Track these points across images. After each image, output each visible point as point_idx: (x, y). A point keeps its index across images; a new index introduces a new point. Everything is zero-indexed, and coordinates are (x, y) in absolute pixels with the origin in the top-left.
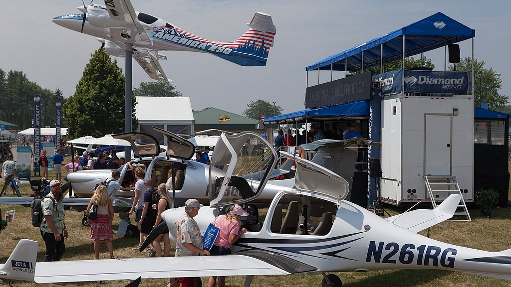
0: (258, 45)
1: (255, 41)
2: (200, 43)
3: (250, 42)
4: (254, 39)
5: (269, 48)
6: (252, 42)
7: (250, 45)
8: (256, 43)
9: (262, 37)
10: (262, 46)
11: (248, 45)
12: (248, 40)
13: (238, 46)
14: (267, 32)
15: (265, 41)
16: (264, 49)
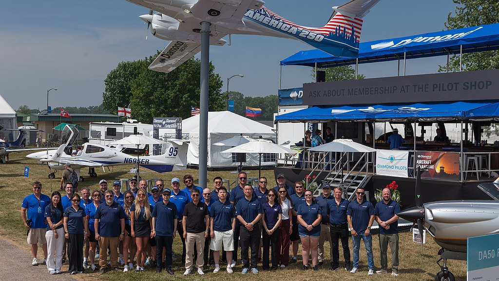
0: (348, 33)
1: (345, 28)
2: (291, 27)
3: (341, 28)
4: (344, 25)
5: (359, 37)
6: (343, 29)
7: (341, 32)
8: (346, 30)
9: (351, 24)
10: (353, 34)
11: (339, 32)
12: (338, 26)
13: (328, 33)
14: (355, 19)
15: (355, 29)
16: (355, 37)
